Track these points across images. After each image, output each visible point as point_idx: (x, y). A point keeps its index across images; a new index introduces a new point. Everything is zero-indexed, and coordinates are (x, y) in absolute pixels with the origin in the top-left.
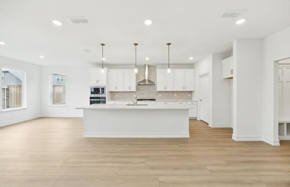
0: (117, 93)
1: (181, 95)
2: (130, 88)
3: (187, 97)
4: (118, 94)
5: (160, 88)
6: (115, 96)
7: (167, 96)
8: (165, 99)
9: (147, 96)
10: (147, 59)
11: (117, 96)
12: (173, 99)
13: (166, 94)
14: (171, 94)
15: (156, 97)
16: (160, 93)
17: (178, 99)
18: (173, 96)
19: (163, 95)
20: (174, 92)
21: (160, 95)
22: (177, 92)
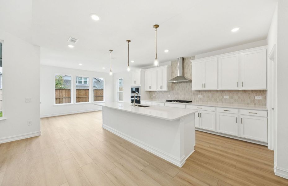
0: (153, 93)
1: (239, 97)
2: (161, 87)
3: (254, 101)
4: (155, 94)
5: (196, 86)
6: (152, 95)
7: (210, 97)
8: (207, 101)
9: (183, 96)
10: (167, 51)
11: (154, 95)
12: (222, 102)
13: (210, 94)
14: (218, 94)
15: (195, 99)
16: (200, 93)
17: (232, 103)
18: (223, 97)
19: (204, 96)
20: (223, 91)
21: (200, 96)
22: (230, 91)
